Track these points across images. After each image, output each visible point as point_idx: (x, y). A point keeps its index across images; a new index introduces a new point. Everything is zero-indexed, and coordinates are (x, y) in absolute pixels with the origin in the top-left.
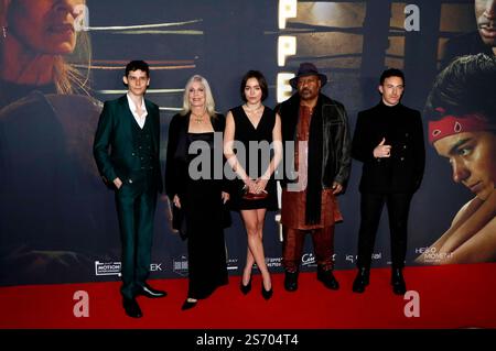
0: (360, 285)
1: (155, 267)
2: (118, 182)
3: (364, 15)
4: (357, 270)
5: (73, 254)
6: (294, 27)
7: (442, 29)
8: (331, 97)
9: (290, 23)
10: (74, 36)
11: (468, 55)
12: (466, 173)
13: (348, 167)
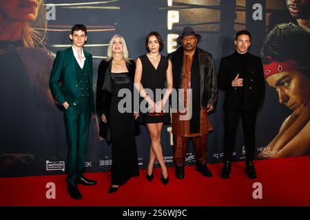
5: (31, 156)
6: (177, 5)
7: (267, 7)
9: (174, 3)
10: (37, 10)
11: (283, 23)
12: (287, 98)
13: (216, 94)
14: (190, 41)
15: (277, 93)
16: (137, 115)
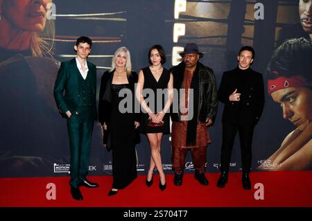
0: (222, 182)
1: (92, 168)
2: (69, 113)
3: (229, 11)
4: (220, 173)
5: (40, 159)
6: (184, 18)
7: (278, 21)
9: (181, 15)
10: (44, 20)
11: (294, 38)
12: (291, 113)
13: (216, 109)
14: (192, 59)
15: (281, 109)
16: (137, 124)
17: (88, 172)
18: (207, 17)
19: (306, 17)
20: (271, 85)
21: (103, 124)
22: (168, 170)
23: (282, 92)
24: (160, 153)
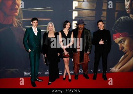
0: (94, 78)
1: (40, 73)
2: (30, 50)
3: (96, 6)
4: (94, 74)
5: (18, 70)
6: (77, 9)
7: (116, 10)
8: (87, 28)
9: (76, 8)
10: (18, 11)
12: (123, 48)
13: (91, 47)
14: (81, 26)
15: (119, 46)
16: (59, 54)
17: (38, 75)
18: (86, 8)
19: (128, 7)
20: (114, 36)
21: (44, 55)
22: (72, 73)
23: (119, 39)
24: (69, 66)
